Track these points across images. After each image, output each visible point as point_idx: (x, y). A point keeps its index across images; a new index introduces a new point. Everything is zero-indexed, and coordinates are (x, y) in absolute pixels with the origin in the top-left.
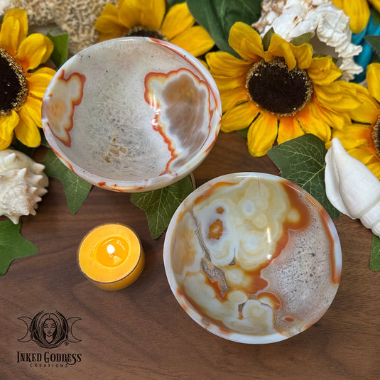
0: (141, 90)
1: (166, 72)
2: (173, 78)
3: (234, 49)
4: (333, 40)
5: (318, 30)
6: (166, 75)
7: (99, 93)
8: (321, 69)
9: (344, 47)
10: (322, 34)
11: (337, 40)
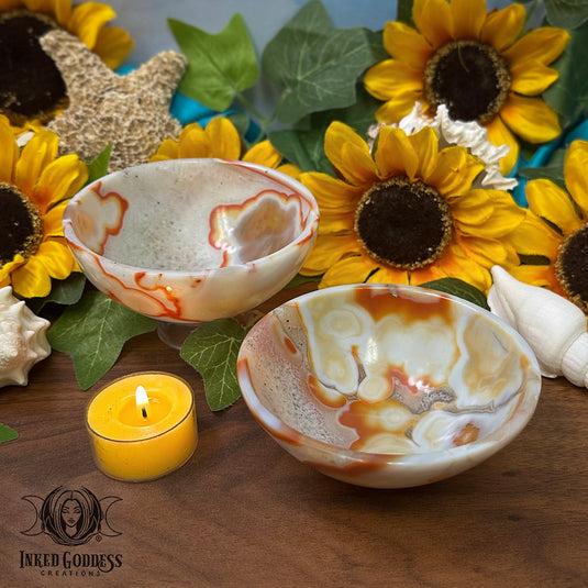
0: (205, 229)
1: (241, 203)
2: (250, 208)
3: (333, 163)
4: (466, 137)
5: (444, 127)
6: (240, 207)
7: (145, 230)
8: (455, 170)
9: (483, 147)
10: (449, 130)
11: (471, 137)
